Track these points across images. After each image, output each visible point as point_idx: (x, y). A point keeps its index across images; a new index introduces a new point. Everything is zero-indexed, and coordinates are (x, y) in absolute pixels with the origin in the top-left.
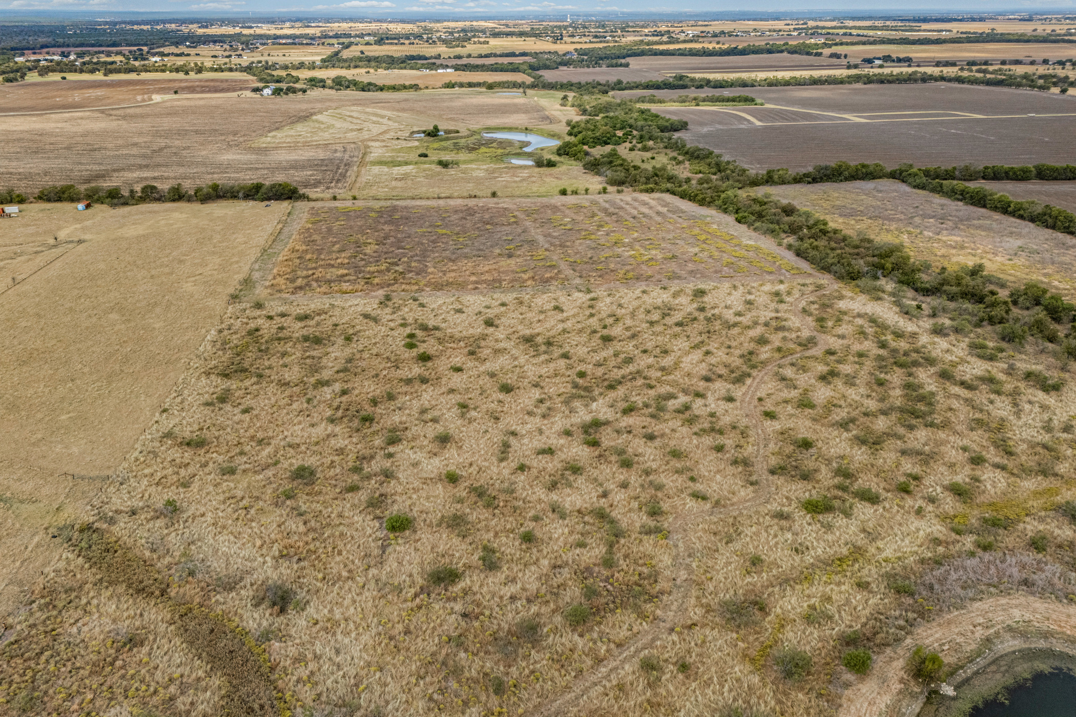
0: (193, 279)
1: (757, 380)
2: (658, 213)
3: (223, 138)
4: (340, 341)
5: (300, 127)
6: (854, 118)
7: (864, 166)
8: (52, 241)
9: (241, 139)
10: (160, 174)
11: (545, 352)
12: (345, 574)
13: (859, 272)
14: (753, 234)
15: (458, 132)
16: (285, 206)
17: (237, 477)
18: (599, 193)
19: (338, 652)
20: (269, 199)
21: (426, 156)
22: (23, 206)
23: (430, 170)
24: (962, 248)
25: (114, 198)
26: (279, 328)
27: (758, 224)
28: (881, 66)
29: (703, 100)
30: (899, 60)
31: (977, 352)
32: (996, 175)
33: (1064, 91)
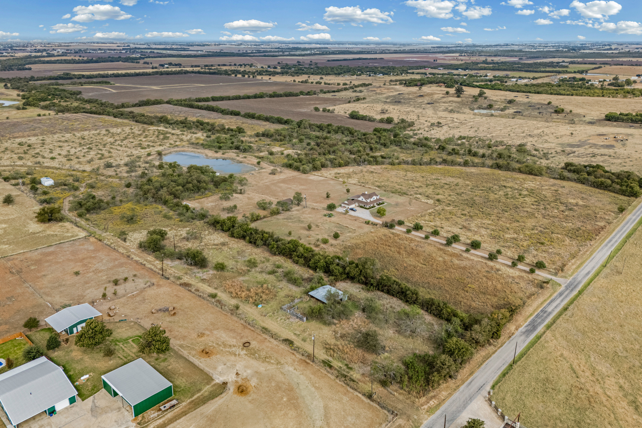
13: (153, 122)
28: (167, 68)
29: (85, 83)
30: (176, 65)
31: (181, 131)
32: (199, 100)
33: (236, 76)
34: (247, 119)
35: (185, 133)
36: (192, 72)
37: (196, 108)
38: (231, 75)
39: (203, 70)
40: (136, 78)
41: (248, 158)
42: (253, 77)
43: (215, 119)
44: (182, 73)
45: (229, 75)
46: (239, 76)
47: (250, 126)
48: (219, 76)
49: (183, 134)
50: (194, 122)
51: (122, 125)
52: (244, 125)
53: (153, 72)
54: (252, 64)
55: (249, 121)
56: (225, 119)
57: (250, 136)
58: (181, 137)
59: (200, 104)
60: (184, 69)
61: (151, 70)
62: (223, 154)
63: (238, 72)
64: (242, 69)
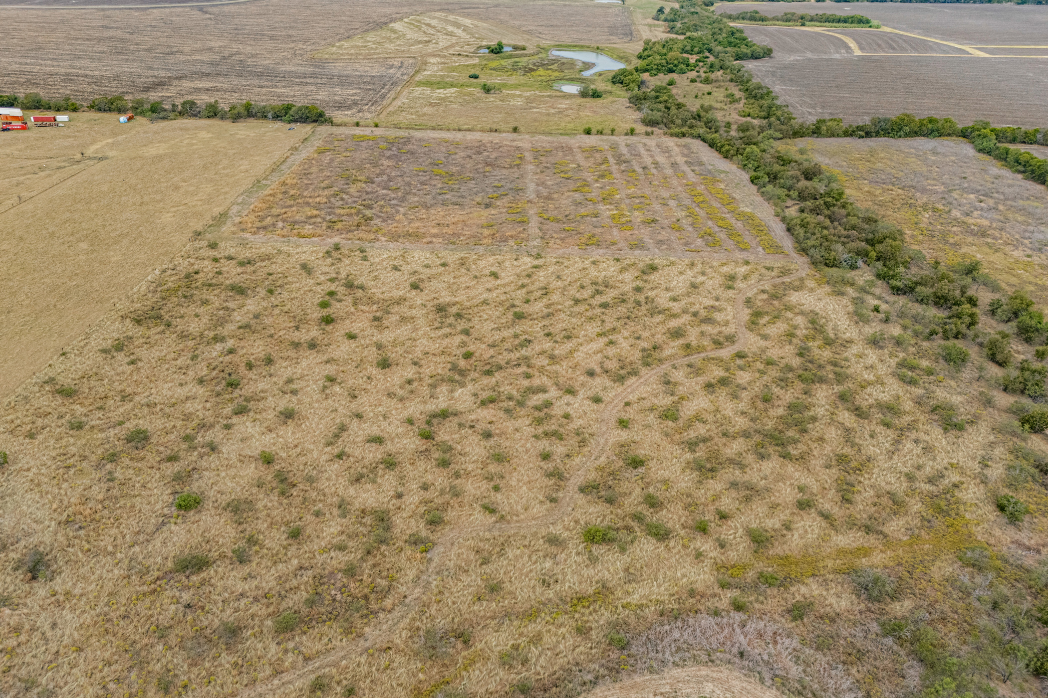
0: (175, 209)
1: (642, 380)
2: (674, 165)
3: (293, 45)
4: (263, 292)
5: (371, 37)
6: (975, 51)
7: (931, 121)
8: (78, 156)
9: (309, 48)
10: (215, 85)
11: (450, 325)
12: (110, 548)
13: (835, 259)
14: (759, 199)
15: (524, 49)
16: (307, 128)
17: (82, 432)
18: (626, 134)
19: (54, 625)
20: (296, 121)
21: (476, 77)
22: (74, 115)
23: (470, 94)
24: (984, 234)
25: (156, 111)
26: (217, 273)
27: (769, 187)
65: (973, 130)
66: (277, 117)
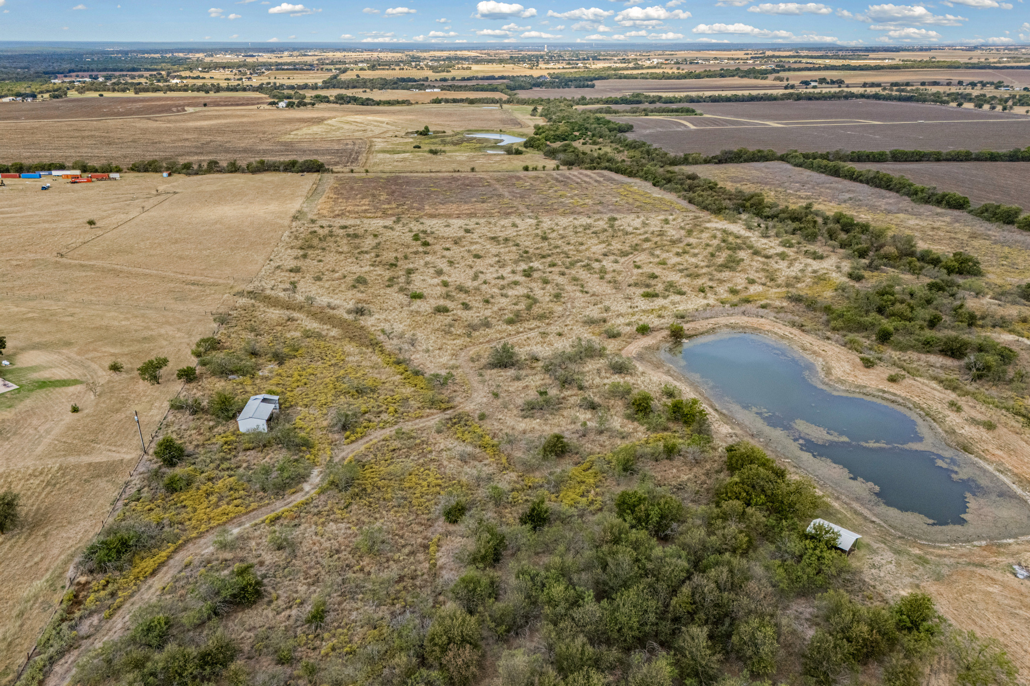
1: (636, 255)
2: (596, 181)
4: (370, 237)
5: (315, 128)
6: (774, 124)
7: (759, 151)
10: (216, 157)
11: (503, 244)
13: (725, 208)
14: (662, 192)
15: (444, 132)
16: (316, 175)
18: (554, 170)
20: (303, 171)
21: (419, 147)
22: (122, 174)
23: (423, 156)
25: (187, 169)
26: (329, 232)
27: (666, 186)
28: (815, 87)
29: (652, 111)
30: (833, 82)
31: (784, 244)
32: (859, 158)
33: (960, 105)
34: (987, 225)
35: (790, 252)
36: (862, 96)
37: (845, 177)
38: (948, 102)
39: (885, 93)
40: (746, 105)
41: (1001, 430)
42: (1004, 109)
43: (889, 212)
44: (839, 98)
45: (943, 102)
46: (969, 106)
47: (997, 248)
48: (920, 105)
49: (783, 256)
50: (826, 219)
51: (655, 207)
52: (976, 243)
53: (784, 94)
54: (1000, 82)
55: (995, 231)
56: (918, 215)
57: (1001, 295)
58: (773, 264)
59: (858, 167)
60: (846, 89)
61: (781, 92)
62: (892, 380)
63: (968, 98)
64: (976, 92)
65: (788, 155)
66: (286, 170)
